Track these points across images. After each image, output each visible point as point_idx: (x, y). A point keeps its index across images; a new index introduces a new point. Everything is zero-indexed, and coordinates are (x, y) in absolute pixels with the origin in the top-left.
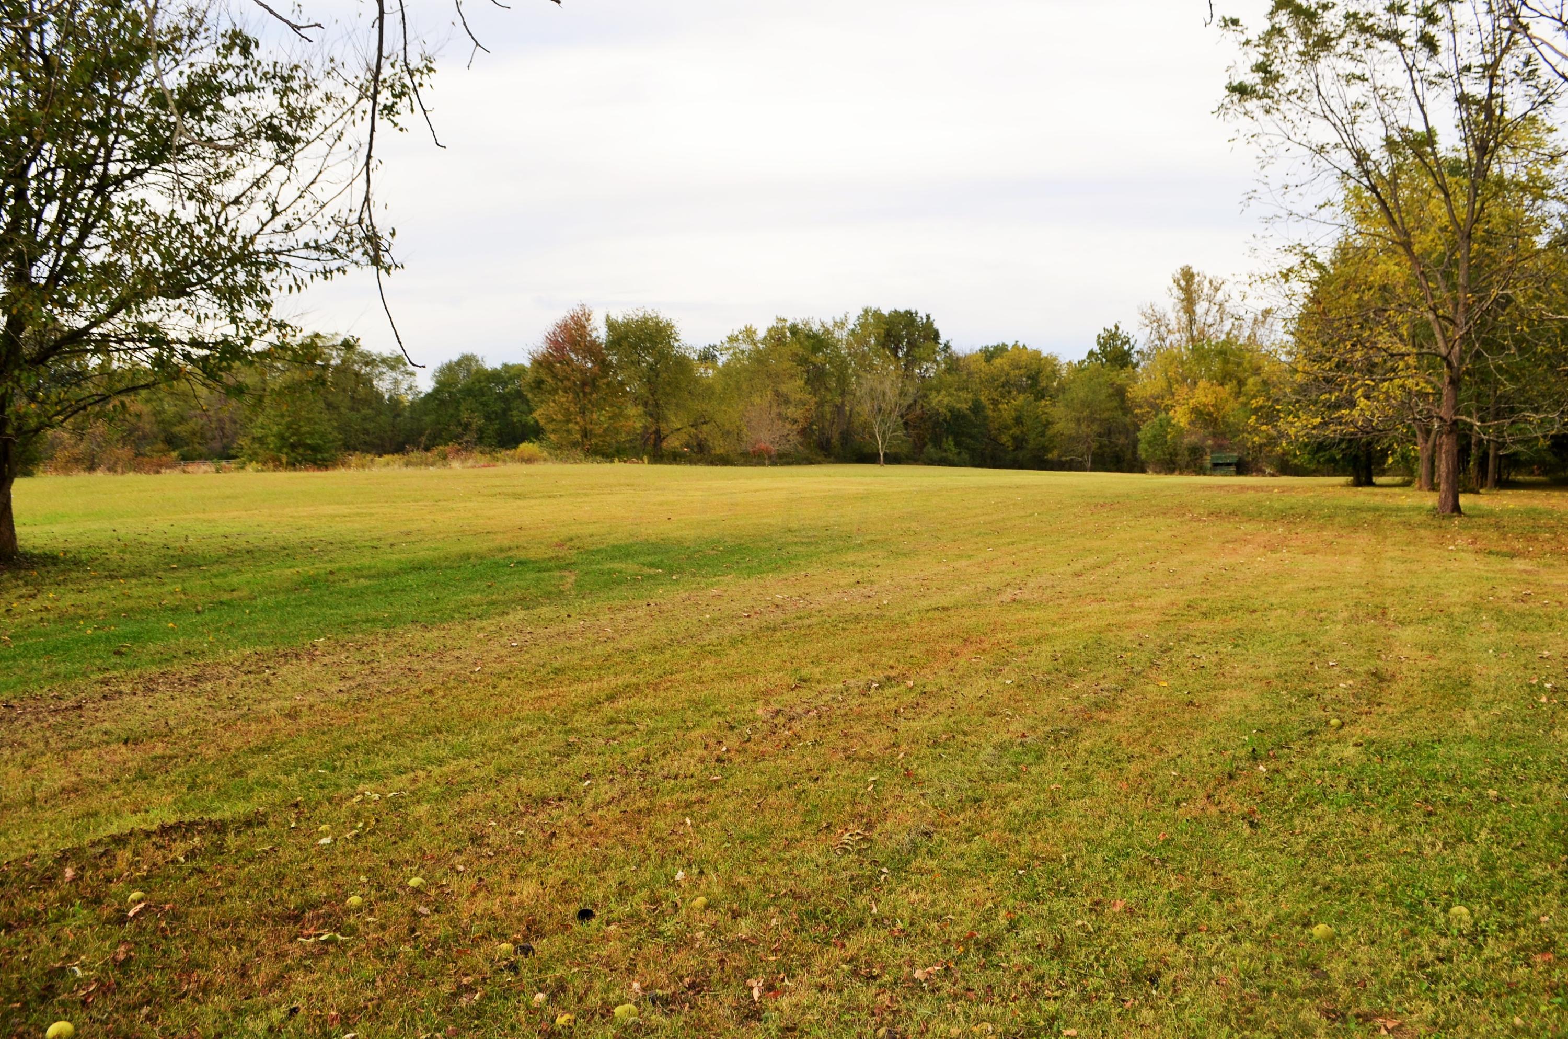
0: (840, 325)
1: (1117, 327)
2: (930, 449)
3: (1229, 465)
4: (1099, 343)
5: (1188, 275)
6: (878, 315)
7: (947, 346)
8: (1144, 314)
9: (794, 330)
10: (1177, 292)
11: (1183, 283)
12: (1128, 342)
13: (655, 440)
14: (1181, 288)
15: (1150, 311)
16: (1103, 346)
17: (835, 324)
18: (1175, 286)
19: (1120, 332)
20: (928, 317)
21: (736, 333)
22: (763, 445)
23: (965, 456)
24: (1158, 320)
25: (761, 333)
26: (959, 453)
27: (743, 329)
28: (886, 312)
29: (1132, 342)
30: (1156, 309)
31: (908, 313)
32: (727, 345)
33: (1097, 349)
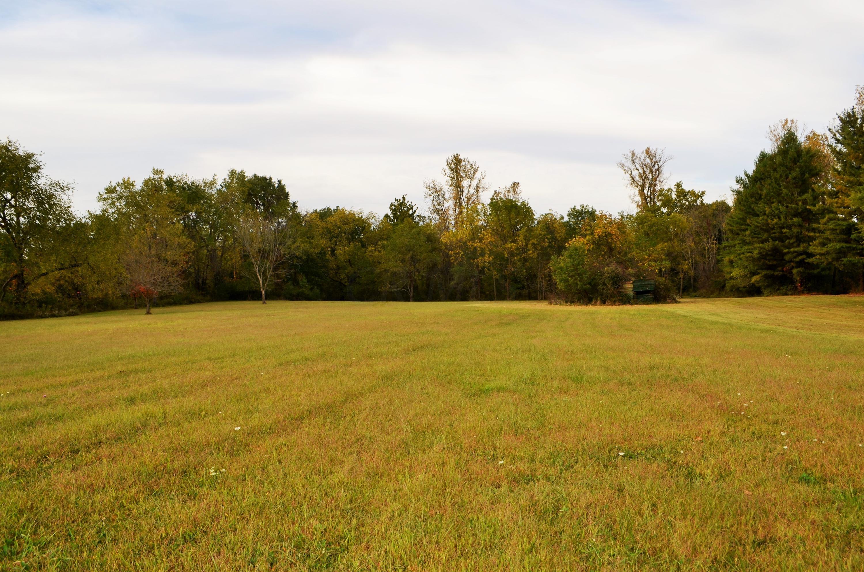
0: (211, 184)
1: (404, 198)
2: (290, 286)
3: (647, 292)
4: (391, 209)
5: (457, 161)
6: (242, 175)
7: (295, 206)
8: (428, 188)
9: (170, 182)
10: (449, 172)
11: (453, 166)
12: (412, 208)
13: (18, 286)
14: (452, 170)
15: (432, 185)
16: (394, 211)
17: (206, 184)
18: (446, 167)
19: (406, 201)
20: (280, 182)
21: (114, 184)
22: (142, 288)
23: (317, 291)
24: (437, 192)
25: (138, 186)
26: (312, 289)
27: (121, 181)
28: (249, 174)
29: (414, 208)
30: (436, 183)
31: (264, 179)
32: (105, 196)
33: (390, 213)
